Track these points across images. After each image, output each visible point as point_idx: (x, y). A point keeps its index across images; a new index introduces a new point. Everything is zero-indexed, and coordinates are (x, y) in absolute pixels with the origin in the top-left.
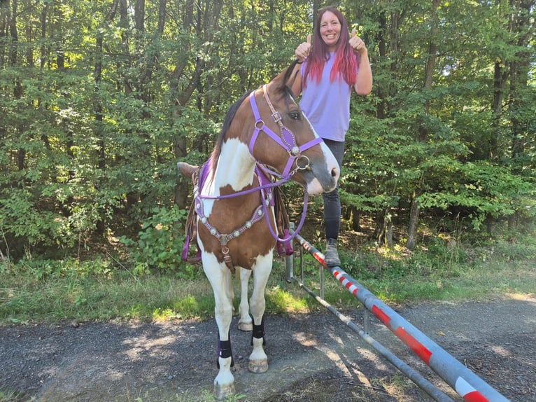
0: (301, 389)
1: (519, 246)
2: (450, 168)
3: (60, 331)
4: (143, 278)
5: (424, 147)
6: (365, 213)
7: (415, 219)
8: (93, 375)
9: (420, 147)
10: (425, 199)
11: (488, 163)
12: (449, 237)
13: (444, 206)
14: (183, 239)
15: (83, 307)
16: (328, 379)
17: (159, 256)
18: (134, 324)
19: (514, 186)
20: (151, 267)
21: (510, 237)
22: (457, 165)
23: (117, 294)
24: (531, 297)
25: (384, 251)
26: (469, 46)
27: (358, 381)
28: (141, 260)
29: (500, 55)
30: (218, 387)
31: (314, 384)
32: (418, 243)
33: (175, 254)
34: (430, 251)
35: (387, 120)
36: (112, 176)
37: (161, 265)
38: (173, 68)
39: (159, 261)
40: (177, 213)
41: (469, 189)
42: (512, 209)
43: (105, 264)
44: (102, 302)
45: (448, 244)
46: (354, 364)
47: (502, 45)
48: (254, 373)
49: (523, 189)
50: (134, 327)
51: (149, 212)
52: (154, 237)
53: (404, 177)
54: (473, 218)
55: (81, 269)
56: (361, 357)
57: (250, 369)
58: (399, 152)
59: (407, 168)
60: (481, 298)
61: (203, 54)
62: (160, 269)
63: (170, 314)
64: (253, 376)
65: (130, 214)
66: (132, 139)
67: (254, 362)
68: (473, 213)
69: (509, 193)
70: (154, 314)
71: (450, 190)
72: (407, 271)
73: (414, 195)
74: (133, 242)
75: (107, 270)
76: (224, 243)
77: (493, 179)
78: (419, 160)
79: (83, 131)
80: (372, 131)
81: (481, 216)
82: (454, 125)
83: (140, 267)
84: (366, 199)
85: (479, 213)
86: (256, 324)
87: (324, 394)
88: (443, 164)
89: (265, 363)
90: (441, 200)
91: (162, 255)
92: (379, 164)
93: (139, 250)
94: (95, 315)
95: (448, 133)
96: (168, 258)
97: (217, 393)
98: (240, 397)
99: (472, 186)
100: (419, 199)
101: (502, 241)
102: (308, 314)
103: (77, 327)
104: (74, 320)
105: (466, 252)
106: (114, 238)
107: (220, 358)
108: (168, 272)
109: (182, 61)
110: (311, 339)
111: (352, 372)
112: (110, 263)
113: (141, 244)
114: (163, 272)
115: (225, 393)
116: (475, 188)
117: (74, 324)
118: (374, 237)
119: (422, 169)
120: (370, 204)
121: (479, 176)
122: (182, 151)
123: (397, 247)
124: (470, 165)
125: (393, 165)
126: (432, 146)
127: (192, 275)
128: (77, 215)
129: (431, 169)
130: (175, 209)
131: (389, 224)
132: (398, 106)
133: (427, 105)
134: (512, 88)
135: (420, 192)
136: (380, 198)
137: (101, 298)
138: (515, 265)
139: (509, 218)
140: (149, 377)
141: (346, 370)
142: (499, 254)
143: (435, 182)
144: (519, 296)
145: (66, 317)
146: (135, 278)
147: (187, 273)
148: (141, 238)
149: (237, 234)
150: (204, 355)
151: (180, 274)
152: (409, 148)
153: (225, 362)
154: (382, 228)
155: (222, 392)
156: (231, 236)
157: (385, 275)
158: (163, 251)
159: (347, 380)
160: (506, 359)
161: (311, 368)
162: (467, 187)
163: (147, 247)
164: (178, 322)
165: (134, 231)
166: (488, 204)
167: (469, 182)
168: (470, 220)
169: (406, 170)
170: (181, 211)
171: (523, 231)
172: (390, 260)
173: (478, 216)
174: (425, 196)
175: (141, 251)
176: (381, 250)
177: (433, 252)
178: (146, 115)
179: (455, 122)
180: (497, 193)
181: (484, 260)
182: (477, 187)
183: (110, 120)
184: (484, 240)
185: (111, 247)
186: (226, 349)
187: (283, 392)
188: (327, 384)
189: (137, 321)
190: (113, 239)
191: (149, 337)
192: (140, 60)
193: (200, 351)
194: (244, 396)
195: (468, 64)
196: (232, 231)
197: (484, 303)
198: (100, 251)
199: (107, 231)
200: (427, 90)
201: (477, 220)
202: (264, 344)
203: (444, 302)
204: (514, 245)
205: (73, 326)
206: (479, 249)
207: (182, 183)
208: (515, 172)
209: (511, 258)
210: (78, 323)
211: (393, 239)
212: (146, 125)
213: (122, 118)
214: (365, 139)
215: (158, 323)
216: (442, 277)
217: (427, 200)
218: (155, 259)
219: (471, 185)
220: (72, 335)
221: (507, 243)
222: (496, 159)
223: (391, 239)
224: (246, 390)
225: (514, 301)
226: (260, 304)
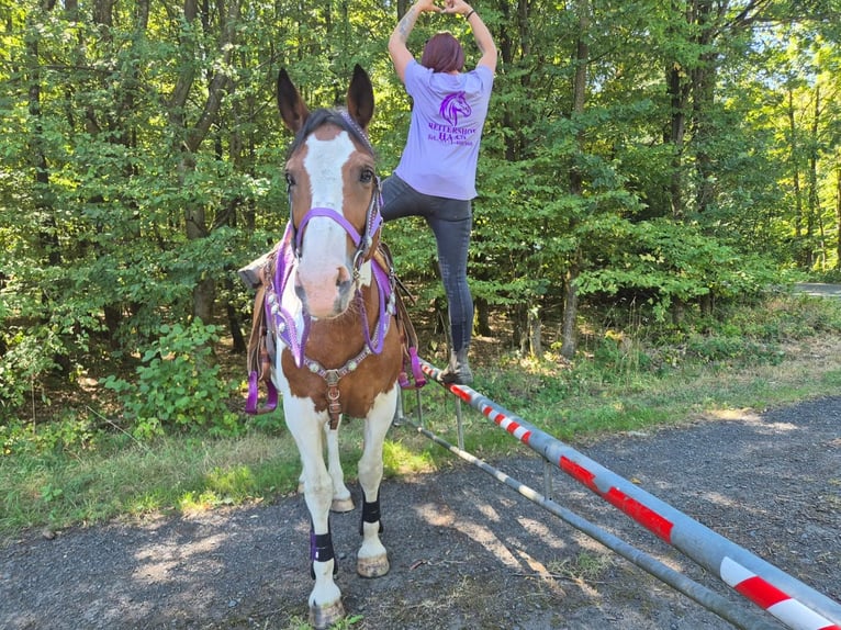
0: (446, 594)
1: (718, 339)
2: (619, 232)
3: (24, 549)
4: (154, 442)
5: (579, 202)
6: (501, 308)
7: (571, 311)
8: (97, 616)
9: (573, 203)
10: (585, 280)
11: (668, 222)
12: (620, 335)
13: (613, 289)
14: (215, 373)
15: (57, 503)
16: (484, 572)
17: (177, 404)
18: (152, 520)
19: (707, 253)
20: (164, 423)
21: (705, 327)
22: (624, 228)
23: (114, 474)
24: (746, 413)
25: (530, 363)
26: (634, 46)
27: (529, 570)
28: (146, 414)
29: (679, 59)
30: (316, 610)
31: (464, 583)
32: (578, 347)
33: (204, 398)
34: (597, 357)
35: (524, 163)
36: (80, 275)
37: (181, 418)
38: (168, 88)
39: (176, 411)
40: (201, 331)
41: (646, 261)
42: (705, 286)
43: (83, 425)
44: (91, 491)
45: (622, 345)
46: (519, 544)
47: (682, 44)
48: (367, 578)
49: (720, 257)
50: (154, 526)
51: (151, 333)
52: (164, 373)
53: (554, 249)
54: (654, 304)
55: (39, 438)
56: (526, 531)
57: (363, 573)
58: (545, 212)
59: (556, 235)
60: (680, 422)
61: (223, 65)
62: (180, 426)
63: (211, 498)
64: (368, 584)
65: (118, 338)
66: (111, 213)
67: (366, 560)
68: (653, 297)
69: (700, 263)
70: (185, 501)
71: (620, 264)
72: (569, 391)
73: (568, 275)
74: (128, 385)
75: (86, 436)
76: (333, 383)
77: (679, 244)
78: (573, 223)
79: (16, 202)
80: (504, 181)
81: (665, 300)
82: (621, 167)
83: (148, 426)
84: (499, 287)
85: (662, 296)
86: (368, 500)
87: (483, 596)
88: (609, 227)
89: (384, 561)
90: (608, 280)
91: (182, 403)
92: (515, 232)
93: (140, 397)
94: (82, 515)
95: (612, 178)
96: (192, 406)
97: (316, 619)
98: (353, 620)
99: (649, 257)
100: (576, 281)
101: (694, 335)
102: (435, 473)
103: (54, 538)
104: (46, 529)
105: (647, 354)
106: (89, 381)
107: (316, 563)
108: (194, 428)
109: (186, 77)
110: (446, 513)
111: (518, 557)
112: (89, 422)
113: (144, 387)
114: (185, 430)
115: (328, 618)
116: (654, 259)
117: (47, 534)
118: (513, 343)
119: (578, 235)
120: (504, 294)
121: (659, 241)
122: (200, 229)
123: (548, 356)
124: (647, 225)
125: (535, 232)
126: (591, 200)
127: (236, 430)
128: (22, 349)
129: (590, 234)
130: (197, 325)
131: (533, 323)
132: (537, 141)
133: (580, 137)
134: (697, 108)
135: (576, 270)
136: (519, 284)
137: (87, 484)
138: (717, 368)
139: (702, 300)
140: (195, 607)
141: (508, 554)
142: (693, 353)
143: (596, 254)
144: (730, 414)
145: (30, 524)
146: (140, 444)
147: (227, 427)
148: (142, 376)
149: (353, 366)
150: (282, 559)
151: (215, 430)
152: (558, 204)
153: (324, 569)
154: (526, 329)
155: (324, 616)
156: (343, 371)
157: (538, 400)
158: (184, 395)
159: (512, 570)
160: (729, 508)
161: (456, 558)
162: (643, 258)
163: (155, 392)
164: (227, 509)
165: (127, 367)
166: (673, 282)
167: (646, 251)
168: (650, 307)
169: (555, 239)
170: (207, 327)
171: (720, 318)
172: (543, 377)
173: (661, 301)
174: (586, 276)
175: (144, 398)
176: (525, 363)
177: (602, 360)
178: (130, 170)
179: (620, 162)
180: (684, 265)
181: (674, 364)
182: (657, 259)
183: (61, 180)
184: (669, 335)
185: (85, 395)
187: (420, 602)
188: (484, 580)
189: (157, 516)
190: (87, 383)
191: (180, 542)
192: (113, 77)
193: (274, 553)
194: (361, 617)
195: (628, 75)
196: (345, 363)
197: (685, 428)
198: (67, 403)
199: (76, 369)
200: (577, 114)
201: (660, 307)
202: (381, 530)
203: (630, 433)
204: (712, 338)
205: (45, 537)
206: (665, 348)
207: (203, 281)
208: (707, 232)
209: (711, 359)
210: (54, 531)
211: (542, 344)
212: (133, 188)
213: (92, 176)
214: (493, 195)
215: (192, 516)
216: (619, 394)
217: (587, 283)
218: (170, 409)
219: (649, 255)
220: (47, 553)
221: (701, 337)
222: (680, 215)
223: (539, 343)
224: (361, 608)
225: (723, 422)
226: (377, 468)
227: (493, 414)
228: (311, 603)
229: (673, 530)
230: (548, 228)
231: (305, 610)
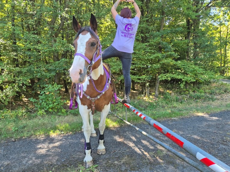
0: (121, 160)
1: (198, 94)
2: (171, 63)
3: (7, 144)
4: (43, 116)
5: (161, 55)
6: (138, 83)
7: (158, 85)
8: (26, 162)
9: (159, 55)
10: (162, 76)
11: (185, 61)
12: (171, 92)
13: (169, 79)
14: (60, 98)
15: (16, 132)
16: (132, 154)
17: (49, 106)
18: (42, 137)
19: (196, 70)
20: (46, 111)
21: (194, 90)
22: (173, 62)
23: (32, 125)
24: (205, 114)
26: (178, 13)
27: (144, 154)
28: (41, 109)
29: (190, 16)
30: (86, 163)
31: (126, 157)
32: (159, 95)
33: (57, 105)
34: (164, 97)
35: (146, 44)
36: (24, 70)
37: (50, 110)
38: (49, 20)
39: (49, 108)
40: (57, 86)
41: (179, 72)
42: (195, 79)
43: (24, 111)
44: (25, 129)
45: (171, 94)
46: (141, 147)
47: (191, 13)
48: (100, 155)
49: (199, 71)
50: (42, 139)
51: (43, 87)
52: (46, 98)
53: (153, 67)
54: (181, 84)
55: (12, 114)
56: (143, 144)
57: (99, 153)
58: (151, 57)
59: (154, 64)
60: (186, 116)
61: (65, 14)
62: (50, 112)
63: (58, 132)
64: (100, 156)
65: (34, 88)
66: (33, 53)
67: (100, 150)
68: (180, 82)
69: (194, 73)
70: (51, 132)
71: (172, 72)
72: (156, 106)
73: (157, 75)
74: (36, 101)
75: (24, 114)
76: (93, 102)
77: (188, 67)
78: (159, 60)
79: (7, 50)
80: (141, 48)
81: (183, 82)
82: (173, 46)
83: (41, 112)
84: (138, 77)
85: (183, 81)
86: (101, 134)
87: (131, 161)
88: (169, 62)
89: (104, 150)
90: (168, 76)
91: (51, 106)
92: (143, 62)
93: (39, 104)
94: (23, 135)
95: (170, 49)
96: (54, 107)
97: (86, 166)
98: (96, 166)
99: (180, 71)
100: (159, 77)
101: (191, 92)
102: (119, 127)
103: (15, 141)
104: (13, 138)
105: (178, 97)
106: (26, 99)
107: (86, 150)
108: (54, 113)
109: (55, 17)
110: (122, 138)
111: (141, 151)
112: (25, 110)
113: (41, 101)
114: (52, 113)
115: (89, 165)
116: (181, 71)
117: (13, 140)
118: (142, 93)
119: (160, 64)
120: (139, 79)
121: (183, 66)
122: (57, 58)
123: (151, 97)
124: (179, 62)
125: (149, 63)
126: (164, 54)
127: (65, 114)
128: (8, 90)
129: (164, 64)
130: (55, 85)
131: (147, 87)
132: (150, 38)
133: (162, 37)
134: (194, 30)
135: (159, 73)
136: (144, 77)
137: (24, 127)
138: (197, 102)
139: (194, 83)
140: (53, 161)
141: (138, 150)
142: (191, 97)
143: (165, 69)
144: (200, 114)
145: (9, 137)
146: (39, 116)
147: (63, 113)
148: (40, 98)
149: (99, 97)
150: (77, 149)
151: (60, 114)
152: (155, 55)
153: (88, 152)
154: (145, 89)
155: (88, 165)
156: (96, 98)
157: (148, 108)
158: (51, 104)
159: (139, 154)
160: (199, 140)
161: (124, 150)
162: (178, 71)
163: (44, 103)
164: (62, 135)
165: (36, 96)
166: (186, 78)
167: (179, 69)
168: (179, 84)
169: (154, 65)
170: (58, 86)
171: (198, 88)
172: (149, 102)
173: (182, 83)
174: (162, 75)
176: (145, 98)
177: (166, 98)
178: (39, 42)
179: (173, 44)
180: (189, 73)
181: (185, 100)
182: (182, 71)
183: (19, 44)
184: (184, 92)
185: (24, 103)
186: (88, 146)
187: (114, 162)
188: (132, 156)
189: (43, 136)
190: (25, 99)
191: (49, 143)
192: (35, 16)
193: (75, 147)
194: (98, 165)
195: (176, 20)
196: (96, 96)
197: (188, 118)
198: (19, 105)
199: (22, 96)
200: (161, 31)
201: (182, 84)
202: (104, 142)
203: (173, 118)
204: (196, 93)
205: (13, 141)
206: (183, 96)
207: (57, 73)
208: (196, 64)
209: (195, 99)
210: (15, 139)
211: (149, 93)
212: (39, 47)
213: (28, 43)
214: (137, 52)
215: (53, 137)
216: (170, 108)
217: (162, 77)
218: (47, 107)
219: (180, 70)
220: (13, 145)
221: (193, 93)
222: (189, 59)
223: (148, 93)
224: (98, 163)
225: (198, 116)
226: (104, 125)
227: (136, 112)
228: (84, 161)
229: (184, 144)
230: (152, 62)
231: (83, 163)
